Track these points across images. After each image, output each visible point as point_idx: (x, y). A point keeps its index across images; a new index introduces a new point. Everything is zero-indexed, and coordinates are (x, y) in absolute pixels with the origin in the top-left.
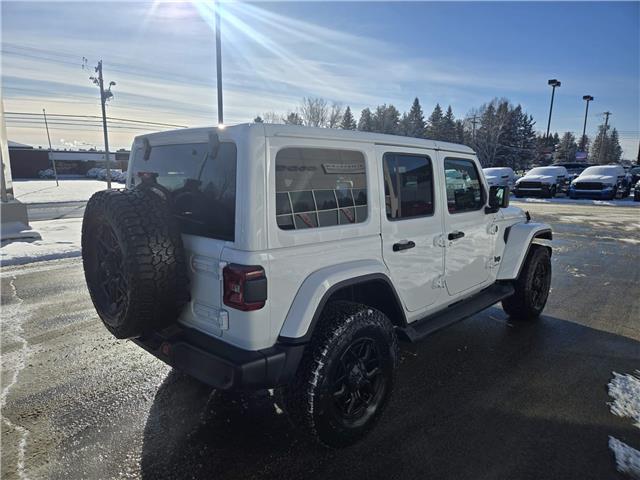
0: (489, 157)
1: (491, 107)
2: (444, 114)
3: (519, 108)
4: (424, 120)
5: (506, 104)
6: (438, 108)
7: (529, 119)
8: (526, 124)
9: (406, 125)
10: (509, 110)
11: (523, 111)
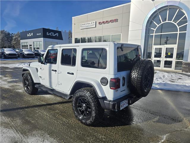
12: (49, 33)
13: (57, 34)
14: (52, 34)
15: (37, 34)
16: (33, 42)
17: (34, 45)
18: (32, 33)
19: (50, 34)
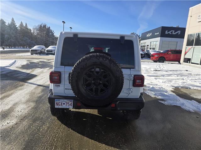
0: (42, 42)
1: (41, 26)
2: (24, 25)
3: (49, 28)
4: (17, 26)
5: (46, 25)
6: (22, 23)
7: (53, 31)
8: (52, 33)
9: (10, 27)
10: (47, 28)
11: (51, 29)
12: (168, 32)
13: (179, 32)
14: (172, 32)
15: (156, 34)
16: (151, 42)
17: (150, 45)
18: (151, 34)
19: (170, 32)
